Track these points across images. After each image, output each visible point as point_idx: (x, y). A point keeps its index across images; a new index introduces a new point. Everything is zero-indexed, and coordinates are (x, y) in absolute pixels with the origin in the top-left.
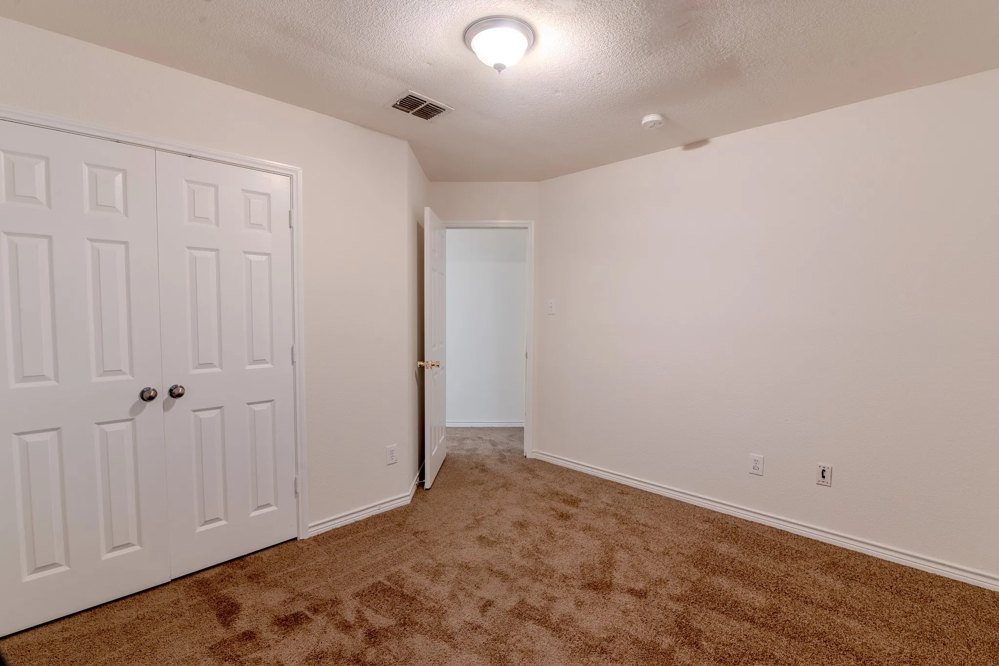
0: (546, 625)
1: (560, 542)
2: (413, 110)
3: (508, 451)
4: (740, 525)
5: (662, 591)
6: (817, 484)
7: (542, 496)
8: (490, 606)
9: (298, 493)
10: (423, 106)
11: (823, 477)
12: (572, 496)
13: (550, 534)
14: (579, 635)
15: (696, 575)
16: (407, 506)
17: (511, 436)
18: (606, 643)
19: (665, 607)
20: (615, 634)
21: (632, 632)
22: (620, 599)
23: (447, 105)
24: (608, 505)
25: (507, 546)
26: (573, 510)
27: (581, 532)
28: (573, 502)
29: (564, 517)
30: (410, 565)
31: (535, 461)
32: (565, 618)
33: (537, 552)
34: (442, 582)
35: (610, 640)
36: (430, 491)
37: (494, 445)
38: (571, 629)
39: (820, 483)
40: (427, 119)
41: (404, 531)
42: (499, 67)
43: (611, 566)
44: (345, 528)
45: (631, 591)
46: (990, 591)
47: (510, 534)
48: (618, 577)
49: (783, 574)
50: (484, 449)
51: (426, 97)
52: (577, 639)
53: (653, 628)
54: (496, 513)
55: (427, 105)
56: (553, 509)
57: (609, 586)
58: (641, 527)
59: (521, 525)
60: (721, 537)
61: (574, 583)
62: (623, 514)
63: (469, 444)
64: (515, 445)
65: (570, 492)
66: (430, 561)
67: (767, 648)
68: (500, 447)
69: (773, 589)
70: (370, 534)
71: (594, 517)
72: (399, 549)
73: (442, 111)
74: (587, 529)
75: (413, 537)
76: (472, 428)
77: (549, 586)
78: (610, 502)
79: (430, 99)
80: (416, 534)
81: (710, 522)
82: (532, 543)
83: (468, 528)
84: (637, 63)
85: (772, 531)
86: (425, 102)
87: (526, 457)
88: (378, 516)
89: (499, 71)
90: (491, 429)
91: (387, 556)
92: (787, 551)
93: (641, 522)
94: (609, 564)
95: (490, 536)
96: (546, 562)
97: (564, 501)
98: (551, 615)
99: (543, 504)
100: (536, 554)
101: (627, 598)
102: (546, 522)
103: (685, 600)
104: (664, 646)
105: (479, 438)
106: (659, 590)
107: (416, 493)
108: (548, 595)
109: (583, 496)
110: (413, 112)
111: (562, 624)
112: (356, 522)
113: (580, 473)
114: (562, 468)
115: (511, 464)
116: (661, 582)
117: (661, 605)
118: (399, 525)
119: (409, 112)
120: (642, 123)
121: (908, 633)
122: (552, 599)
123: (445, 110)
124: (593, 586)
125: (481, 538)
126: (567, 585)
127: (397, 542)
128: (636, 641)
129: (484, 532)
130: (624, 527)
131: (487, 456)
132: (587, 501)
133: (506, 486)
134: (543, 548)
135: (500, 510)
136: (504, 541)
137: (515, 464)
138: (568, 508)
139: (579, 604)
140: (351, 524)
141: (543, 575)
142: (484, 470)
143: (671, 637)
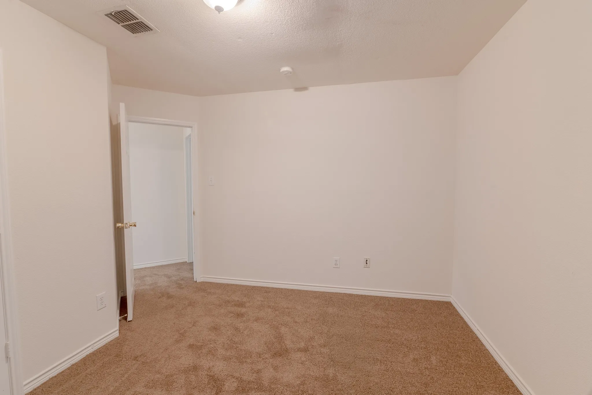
0: (263, 390)
1: (245, 332)
2: (123, 23)
3: (182, 280)
4: (332, 296)
5: (315, 344)
6: (364, 267)
7: (220, 306)
8: (220, 392)
9: (10, 358)
10: (135, 21)
11: (367, 263)
12: (238, 301)
13: (237, 329)
14: (285, 388)
15: (326, 329)
16: (117, 339)
17: (178, 269)
18: (302, 386)
19: (320, 352)
20: (304, 379)
21: (312, 373)
22: (296, 356)
23: (155, 26)
24: (262, 301)
25: (212, 346)
26: (243, 310)
27: (255, 322)
28: (241, 305)
29: (240, 315)
30: (143, 385)
31: (203, 283)
32: (272, 381)
33: (234, 344)
34: (176, 389)
35: (303, 383)
36: (133, 322)
37: (169, 278)
38: (279, 386)
39: (366, 266)
40: (133, 33)
41: (124, 359)
42: (219, 9)
43: (282, 338)
44: (63, 374)
45: (299, 350)
46: (430, 301)
47: (210, 337)
48: (288, 344)
49: (361, 316)
50: (163, 282)
51: (139, 15)
52: (286, 391)
53: (321, 366)
54: (193, 325)
55: (139, 22)
56: (231, 312)
57: (287, 350)
58: (287, 310)
59: (215, 328)
60: (326, 304)
61: (266, 356)
62: (273, 305)
63: (149, 280)
64: (186, 274)
65: (236, 299)
66: (158, 376)
67: (374, 356)
68: (174, 278)
69: (361, 325)
70: (92, 371)
71: (258, 311)
72: (126, 376)
73: (149, 30)
74: (257, 320)
75: (134, 362)
76: (146, 268)
77: (252, 363)
78: (262, 299)
79: (142, 18)
80: (136, 358)
81: (318, 298)
82: (228, 338)
83: (178, 341)
84: (295, 33)
85: (346, 295)
86: (138, 19)
87: (196, 282)
88: (94, 354)
89: (219, 12)
90: (162, 266)
91: (117, 384)
92: (357, 304)
93: (285, 306)
94: (280, 338)
95: (197, 342)
96: (243, 348)
97: (235, 305)
98: (263, 382)
99: (222, 311)
100: (234, 345)
101: (299, 355)
102: (231, 322)
103: (328, 345)
104: (331, 375)
105: (155, 274)
106: (313, 344)
107: (120, 326)
108: (255, 370)
109: (245, 300)
110: (123, 24)
111: (273, 385)
112: (73, 365)
113: (237, 285)
114: (223, 284)
115: (188, 288)
116: (312, 338)
117: (318, 352)
118: (117, 356)
119: (119, 24)
120: (281, 71)
121: (416, 328)
122: (259, 371)
123: (152, 30)
124: (277, 354)
125: (191, 346)
126: (263, 359)
127: (122, 370)
128: (316, 379)
129: (191, 341)
130: (277, 312)
131: (167, 286)
132: (249, 302)
133: (192, 304)
134: (237, 339)
135: (195, 322)
136: (208, 343)
137: (191, 288)
138: (239, 309)
139: (276, 368)
140: (69, 369)
141: (245, 357)
142: (169, 297)
143: (332, 368)
